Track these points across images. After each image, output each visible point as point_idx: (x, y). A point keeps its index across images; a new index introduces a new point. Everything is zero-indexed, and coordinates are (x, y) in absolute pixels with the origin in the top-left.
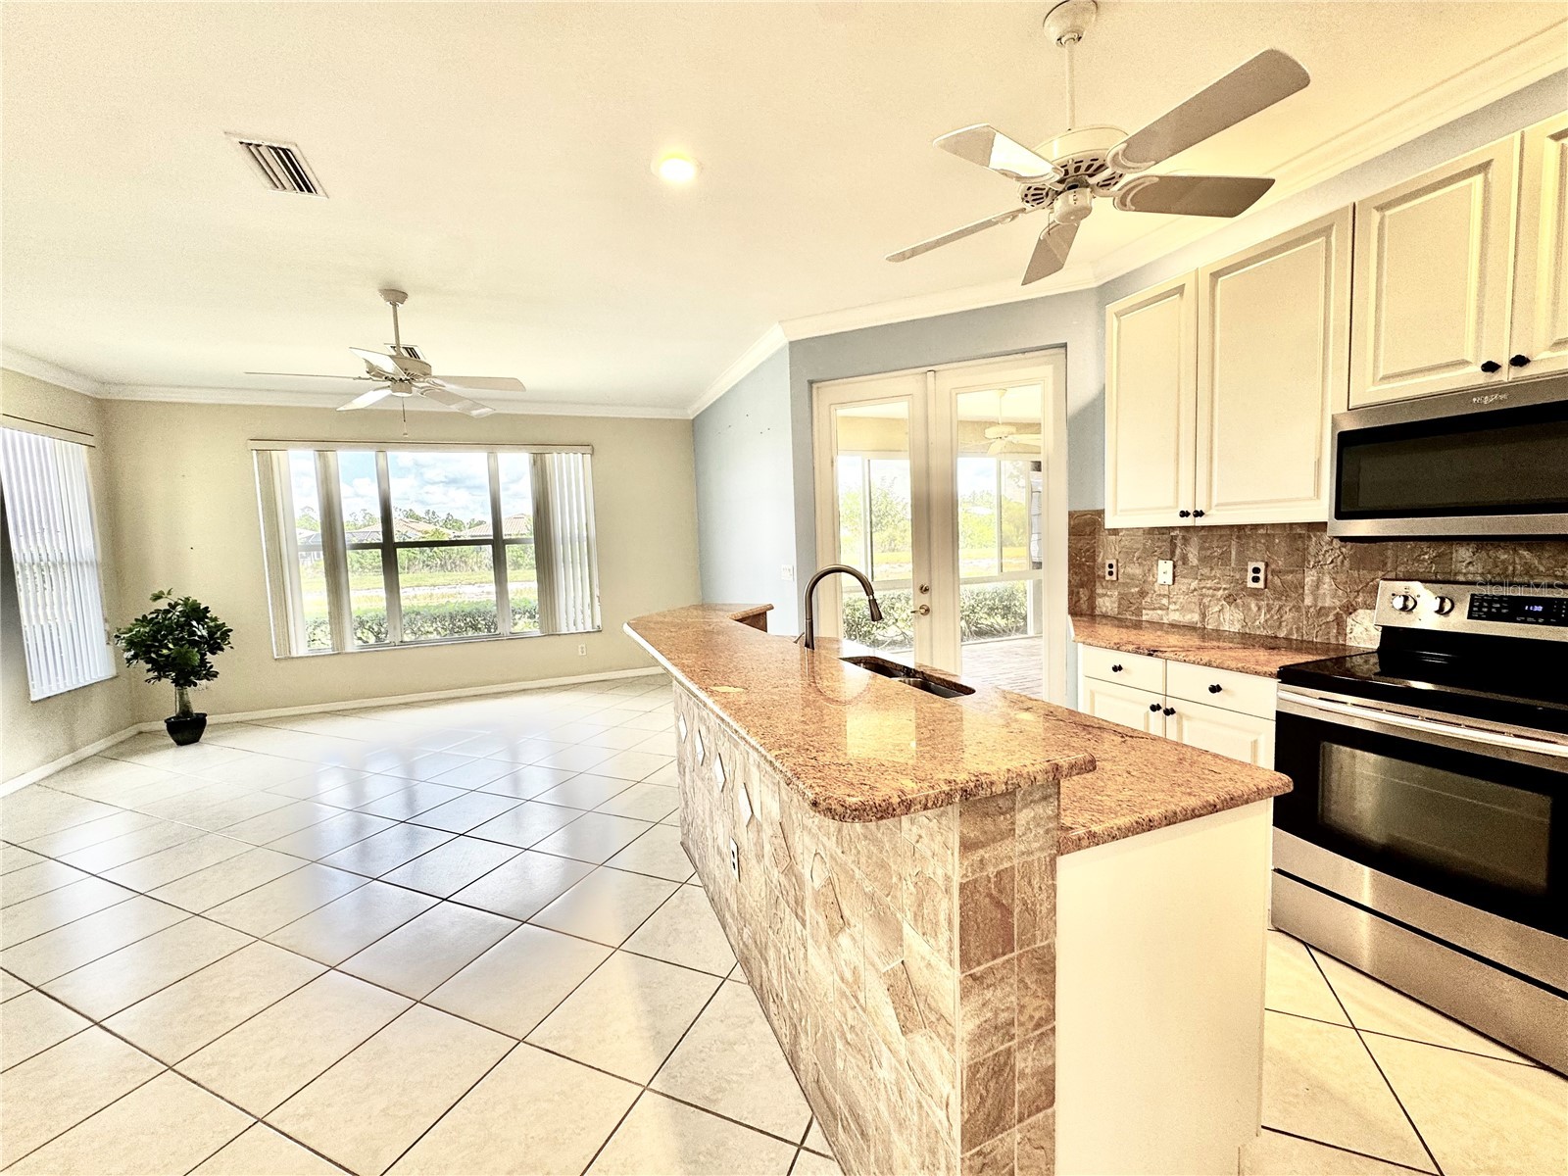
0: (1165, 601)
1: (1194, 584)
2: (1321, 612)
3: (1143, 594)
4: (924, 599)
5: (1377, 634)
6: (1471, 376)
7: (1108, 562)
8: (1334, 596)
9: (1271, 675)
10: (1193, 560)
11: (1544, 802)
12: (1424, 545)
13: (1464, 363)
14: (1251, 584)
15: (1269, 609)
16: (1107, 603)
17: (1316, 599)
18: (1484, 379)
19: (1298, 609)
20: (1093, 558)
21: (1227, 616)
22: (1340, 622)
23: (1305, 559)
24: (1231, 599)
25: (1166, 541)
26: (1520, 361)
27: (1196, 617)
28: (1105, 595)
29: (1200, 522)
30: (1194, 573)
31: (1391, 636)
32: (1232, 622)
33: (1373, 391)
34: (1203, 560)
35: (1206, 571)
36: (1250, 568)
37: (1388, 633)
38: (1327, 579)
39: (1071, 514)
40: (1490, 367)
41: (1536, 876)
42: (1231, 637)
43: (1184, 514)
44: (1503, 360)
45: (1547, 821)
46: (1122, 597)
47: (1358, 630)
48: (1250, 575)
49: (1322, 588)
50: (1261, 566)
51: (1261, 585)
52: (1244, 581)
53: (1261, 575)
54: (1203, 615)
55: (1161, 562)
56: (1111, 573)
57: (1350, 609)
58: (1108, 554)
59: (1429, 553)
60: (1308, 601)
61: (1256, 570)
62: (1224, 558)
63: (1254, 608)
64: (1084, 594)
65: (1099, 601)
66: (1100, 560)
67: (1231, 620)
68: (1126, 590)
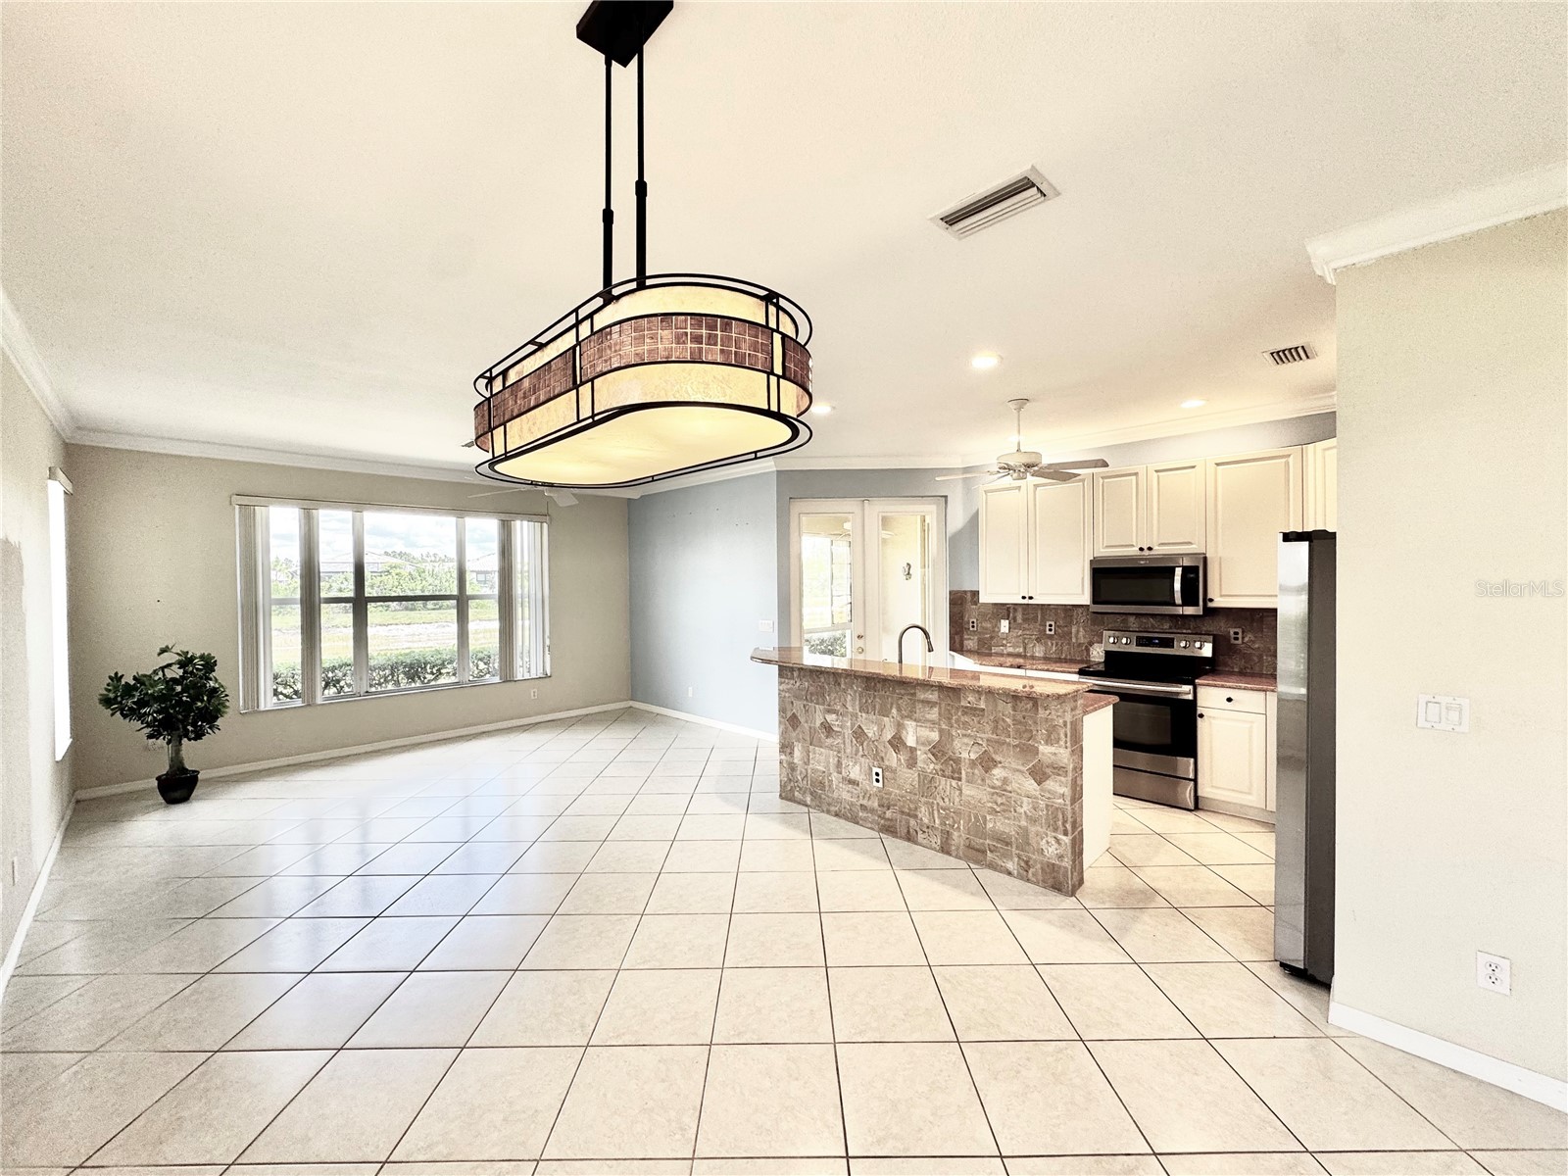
0: (1004, 642)
1: (1020, 632)
2: (1080, 645)
3: (992, 638)
4: (860, 643)
5: (1103, 654)
6: (1134, 551)
7: (971, 620)
8: (1085, 637)
9: (1075, 673)
10: (1019, 620)
11: (1168, 710)
12: (1118, 616)
13: (1133, 546)
14: (1048, 632)
15: (1057, 645)
16: (971, 643)
17: (1077, 639)
18: (1139, 553)
19: (1069, 644)
20: (962, 617)
21: (1037, 649)
22: (1088, 650)
23: (1072, 620)
24: (1038, 640)
25: (1005, 610)
26: (1150, 549)
27: (1021, 650)
28: (970, 639)
29: (1031, 602)
30: (1019, 627)
31: (1109, 655)
32: (1039, 652)
33: (1103, 552)
34: (1024, 620)
35: (1026, 626)
36: (1048, 624)
37: (1108, 653)
38: (1081, 629)
39: (950, 592)
40: (1141, 549)
41: (1167, 740)
42: (1039, 659)
43: (1024, 598)
44: (1145, 548)
45: (1169, 717)
46: (979, 640)
47: (1095, 653)
48: (1048, 628)
49: (1079, 633)
50: (1053, 623)
51: (1052, 633)
52: (1045, 631)
53: (1053, 628)
54: (1025, 648)
55: (1002, 621)
56: (973, 627)
57: (1091, 644)
58: (972, 616)
59: (1120, 619)
60: (1074, 640)
61: (1050, 625)
62: (1035, 619)
63: (1050, 644)
64: (957, 638)
65: (966, 642)
66: (966, 619)
67: (1039, 651)
68: (982, 636)
